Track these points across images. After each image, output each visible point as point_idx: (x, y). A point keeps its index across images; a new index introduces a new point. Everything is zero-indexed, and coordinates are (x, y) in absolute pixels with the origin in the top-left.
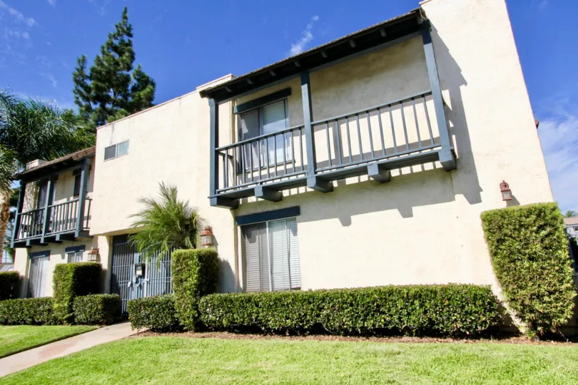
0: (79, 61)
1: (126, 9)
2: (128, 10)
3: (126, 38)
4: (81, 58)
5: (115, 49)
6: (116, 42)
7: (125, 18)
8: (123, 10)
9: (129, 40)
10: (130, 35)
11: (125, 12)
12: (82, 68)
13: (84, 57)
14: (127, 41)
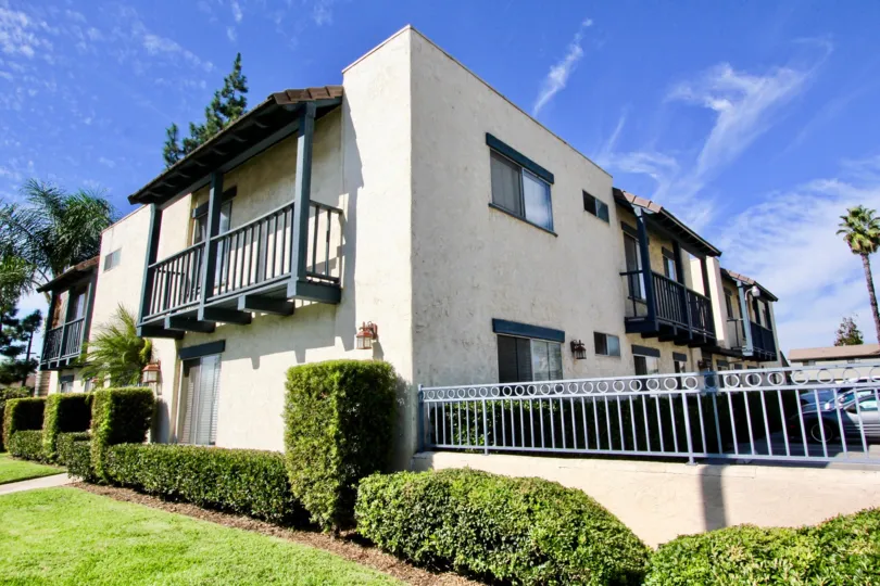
0: (169, 132)
1: (239, 55)
2: (242, 57)
3: (237, 95)
4: (170, 128)
5: (223, 110)
6: (224, 101)
7: (238, 68)
8: (236, 57)
9: (242, 98)
10: (244, 90)
11: (239, 60)
12: (173, 141)
13: (175, 126)
14: (238, 98)
